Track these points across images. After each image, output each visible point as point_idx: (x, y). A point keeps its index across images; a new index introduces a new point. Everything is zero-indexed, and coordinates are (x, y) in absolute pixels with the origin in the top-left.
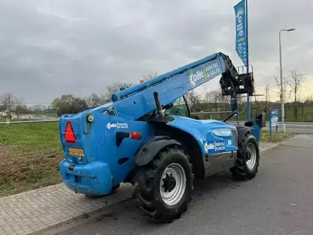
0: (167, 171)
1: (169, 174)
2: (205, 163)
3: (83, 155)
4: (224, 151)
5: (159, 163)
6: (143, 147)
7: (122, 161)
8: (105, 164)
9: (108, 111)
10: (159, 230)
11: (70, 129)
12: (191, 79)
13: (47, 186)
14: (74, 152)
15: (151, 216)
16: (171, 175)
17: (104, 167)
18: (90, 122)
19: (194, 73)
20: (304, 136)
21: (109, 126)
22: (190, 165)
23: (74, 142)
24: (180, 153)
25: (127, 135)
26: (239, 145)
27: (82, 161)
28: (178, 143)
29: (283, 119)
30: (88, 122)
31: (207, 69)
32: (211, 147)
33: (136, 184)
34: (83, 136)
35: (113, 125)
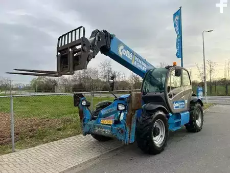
20: (221, 106)
29: (206, 94)
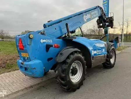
0: (73, 65)
1: (74, 66)
2: (92, 60)
3: (28, 56)
4: (101, 54)
5: (69, 61)
6: (60, 52)
7: (49, 59)
8: (40, 61)
9: (41, 32)
10: (69, 96)
11: (21, 43)
12: (84, 18)
13: (15, 71)
14: (24, 55)
15: (65, 89)
16: (75, 67)
17: (40, 63)
18: (31, 38)
19: (86, 15)
21: (42, 41)
22: (85, 61)
23: (23, 49)
24: (80, 55)
25: (51, 46)
26: (108, 52)
27: (28, 59)
28: (79, 50)
29: (123, 40)
30: (30, 38)
31: (92, 13)
32: (95, 52)
33: (57, 72)
34: (28, 46)
35: (44, 41)
